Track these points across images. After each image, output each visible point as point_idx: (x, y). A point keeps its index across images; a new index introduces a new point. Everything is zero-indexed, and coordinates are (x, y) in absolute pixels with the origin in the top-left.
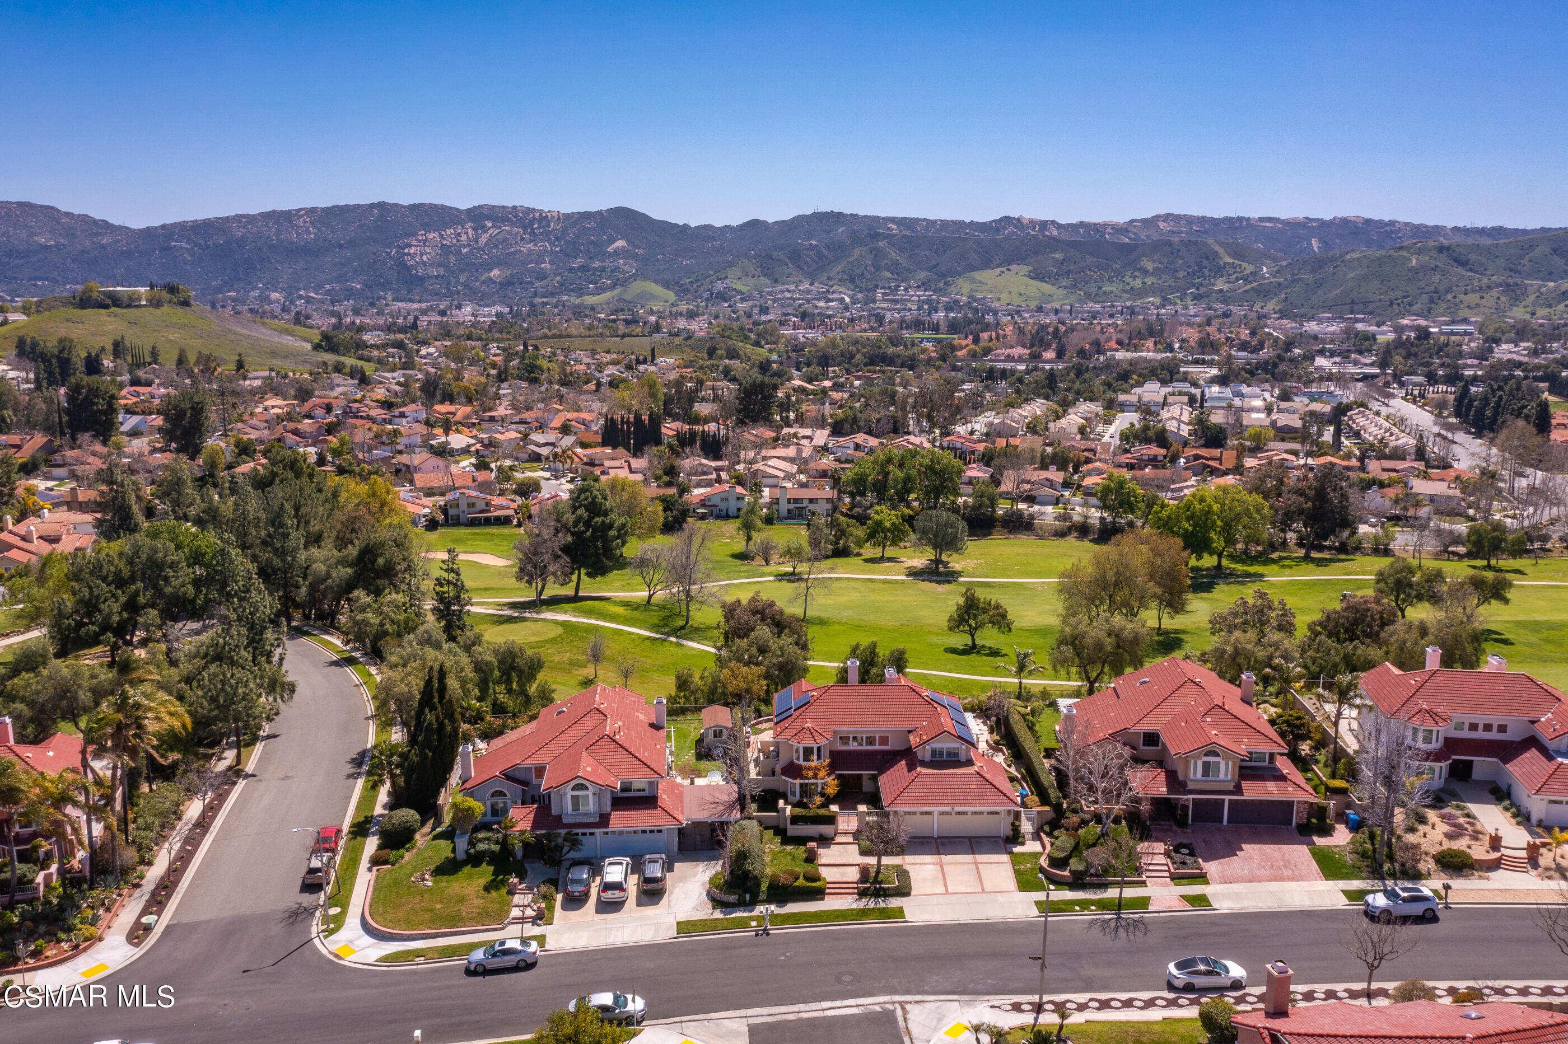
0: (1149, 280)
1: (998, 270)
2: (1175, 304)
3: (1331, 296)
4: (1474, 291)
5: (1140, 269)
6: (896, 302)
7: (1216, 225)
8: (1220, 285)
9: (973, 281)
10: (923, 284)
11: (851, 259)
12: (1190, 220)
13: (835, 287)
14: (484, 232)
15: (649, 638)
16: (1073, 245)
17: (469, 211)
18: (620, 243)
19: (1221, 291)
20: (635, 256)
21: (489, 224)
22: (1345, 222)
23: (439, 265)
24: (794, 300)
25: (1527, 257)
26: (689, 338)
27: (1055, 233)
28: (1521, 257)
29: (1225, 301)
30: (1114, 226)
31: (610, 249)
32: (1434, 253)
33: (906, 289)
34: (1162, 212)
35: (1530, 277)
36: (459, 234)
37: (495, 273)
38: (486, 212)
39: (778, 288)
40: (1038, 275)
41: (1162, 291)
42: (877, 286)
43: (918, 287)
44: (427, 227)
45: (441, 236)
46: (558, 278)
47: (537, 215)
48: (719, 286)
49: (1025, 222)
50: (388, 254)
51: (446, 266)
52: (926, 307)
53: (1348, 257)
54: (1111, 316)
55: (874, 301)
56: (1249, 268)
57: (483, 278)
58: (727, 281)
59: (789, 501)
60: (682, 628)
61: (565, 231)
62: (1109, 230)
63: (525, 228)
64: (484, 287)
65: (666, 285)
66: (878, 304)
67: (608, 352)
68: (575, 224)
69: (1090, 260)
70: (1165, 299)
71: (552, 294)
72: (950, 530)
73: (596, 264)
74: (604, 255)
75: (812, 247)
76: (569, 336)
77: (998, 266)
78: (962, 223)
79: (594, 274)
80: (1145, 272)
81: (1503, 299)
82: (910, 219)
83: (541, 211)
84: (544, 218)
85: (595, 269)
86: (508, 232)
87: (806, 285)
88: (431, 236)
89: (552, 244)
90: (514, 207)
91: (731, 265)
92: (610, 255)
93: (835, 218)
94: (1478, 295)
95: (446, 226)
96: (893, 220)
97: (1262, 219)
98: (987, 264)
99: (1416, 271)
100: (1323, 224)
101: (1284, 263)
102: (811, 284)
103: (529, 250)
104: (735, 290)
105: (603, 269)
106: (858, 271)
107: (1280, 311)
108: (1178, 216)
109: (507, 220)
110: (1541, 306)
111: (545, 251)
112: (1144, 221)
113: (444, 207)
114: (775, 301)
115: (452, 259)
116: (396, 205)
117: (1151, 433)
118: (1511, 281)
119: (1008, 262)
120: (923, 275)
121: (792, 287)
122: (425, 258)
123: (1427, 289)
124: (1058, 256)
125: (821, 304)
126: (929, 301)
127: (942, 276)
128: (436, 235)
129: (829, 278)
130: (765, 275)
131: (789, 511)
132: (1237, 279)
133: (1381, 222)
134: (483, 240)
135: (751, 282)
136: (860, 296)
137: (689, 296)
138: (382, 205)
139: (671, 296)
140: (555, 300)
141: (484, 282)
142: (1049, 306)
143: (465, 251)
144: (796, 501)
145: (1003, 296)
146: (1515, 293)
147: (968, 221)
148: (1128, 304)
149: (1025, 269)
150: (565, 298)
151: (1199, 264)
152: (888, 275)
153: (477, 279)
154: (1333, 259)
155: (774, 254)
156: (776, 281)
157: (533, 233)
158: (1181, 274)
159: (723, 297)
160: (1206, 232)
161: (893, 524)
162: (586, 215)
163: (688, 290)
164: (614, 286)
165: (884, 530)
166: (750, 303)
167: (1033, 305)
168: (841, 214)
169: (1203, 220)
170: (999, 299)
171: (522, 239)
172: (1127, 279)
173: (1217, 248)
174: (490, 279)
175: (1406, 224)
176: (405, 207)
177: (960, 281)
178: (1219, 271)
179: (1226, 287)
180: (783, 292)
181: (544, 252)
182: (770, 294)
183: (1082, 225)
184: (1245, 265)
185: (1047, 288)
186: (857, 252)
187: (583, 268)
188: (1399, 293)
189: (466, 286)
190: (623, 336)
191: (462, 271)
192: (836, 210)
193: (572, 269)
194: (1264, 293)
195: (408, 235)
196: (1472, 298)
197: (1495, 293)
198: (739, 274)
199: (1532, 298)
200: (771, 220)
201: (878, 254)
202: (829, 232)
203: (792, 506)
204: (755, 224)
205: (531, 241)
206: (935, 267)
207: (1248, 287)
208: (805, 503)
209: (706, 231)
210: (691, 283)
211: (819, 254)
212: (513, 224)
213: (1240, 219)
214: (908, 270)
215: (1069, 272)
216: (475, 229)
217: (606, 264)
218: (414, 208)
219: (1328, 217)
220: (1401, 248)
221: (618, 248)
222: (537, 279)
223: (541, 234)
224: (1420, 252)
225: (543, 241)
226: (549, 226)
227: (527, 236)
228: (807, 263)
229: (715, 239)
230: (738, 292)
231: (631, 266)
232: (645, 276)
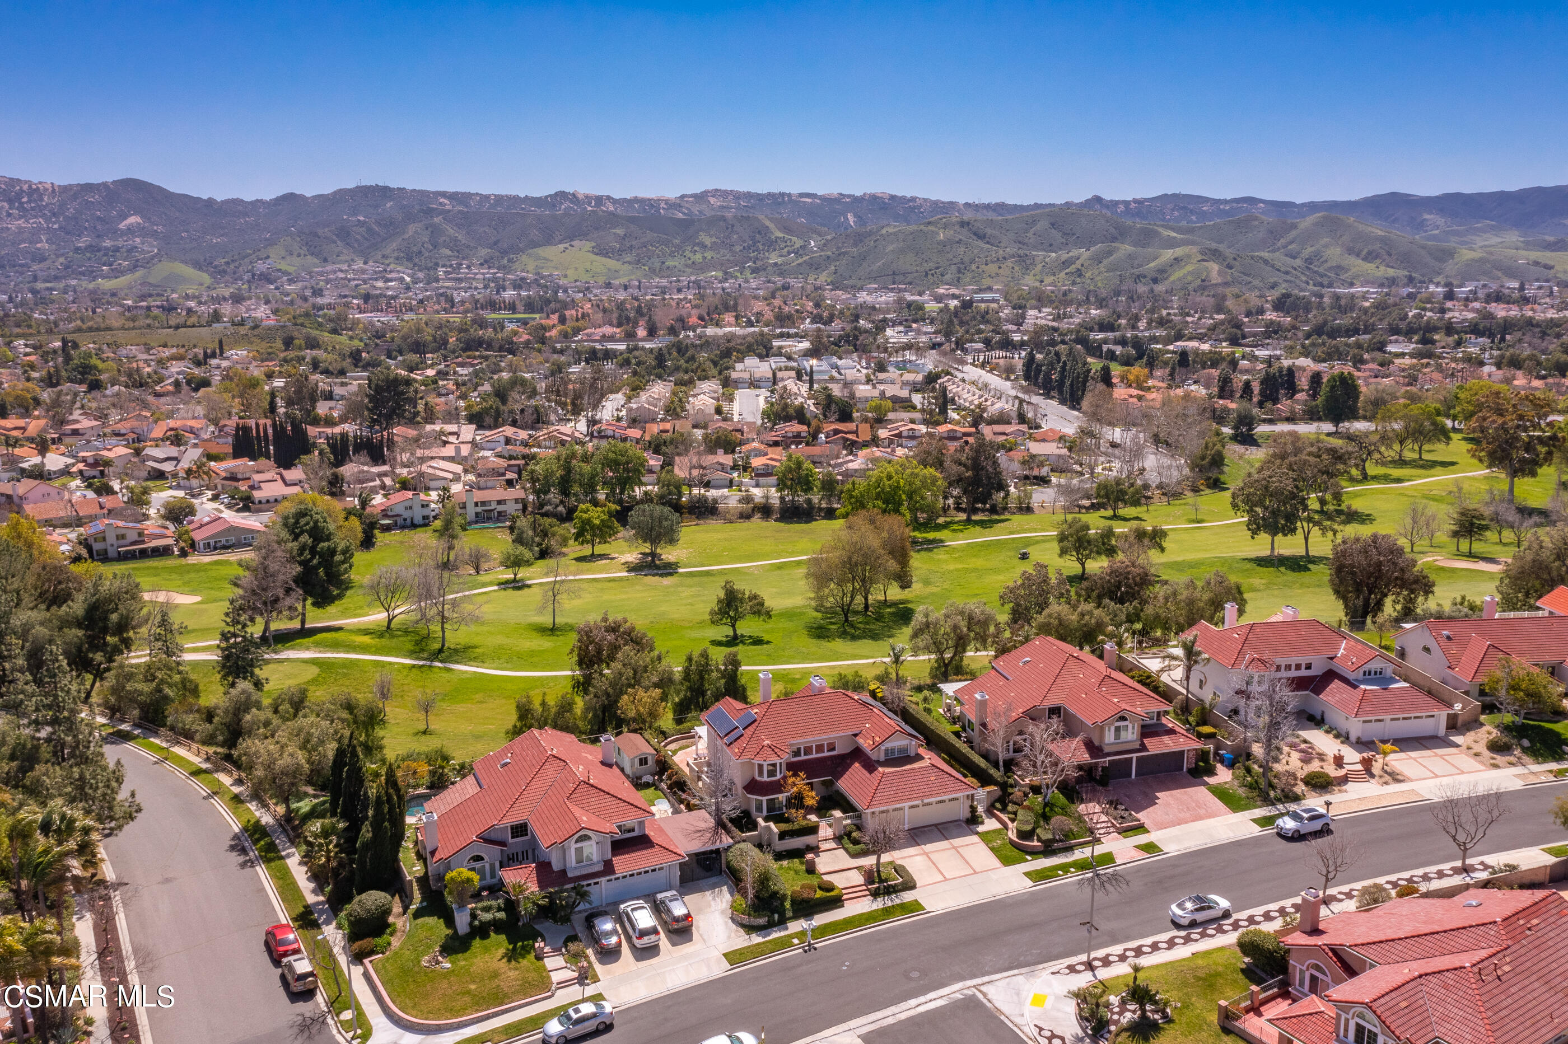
0: (709, 255)
1: (561, 246)
2: (736, 278)
3: (875, 267)
4: (993, 262)
5: (698, 244)
6: (459, 280)
7: (760, 200)
8: (774, 258)
9: (538, 258)
10: (486, 261)
11: (406, 236)
12: (737, 195)
13: (392, 266)
15: (414, 666)
16: (632, 220)
18: (133, 220)
19: (776, 264)
20: (155, 234)
22: (874, 197)
24: (349, 280)
25: (1032, 231)
26: (256, 327)
27: (611, 208)
28: (1026, 231)
29: (782, 274)
30: (667, 202)
31: (122, 226)
32: (957, 227)
33: (468, 267)
35: (1035, 248)
39: (329, 268)
40: (601, 251)
41: (722, 265)
42: (437, 264)
43: (481, 264)
46: (62, 260)
47: (25, 187)
48: (261, 267)
49: (580, 197)
52: (492, 285)
53: (884, 231)
54: (679, 291)
55: (437, 280)
56: (799, 243)
58: (268, 261)
59: (476, 504)
60: (441, 651)
61: (63, 205)
62: (663, 205)
63: (10, 201)
65: (198, 266)
66: (441, 283)
67: (165, 346)
68: (75, 197)
69: (650, 235)
70: (726, 273)
71: (56, 278)
72: (665, 523)
73: (108, 243)
74: (116, 233)
75: (360, 223)
76: (109, 329)
77: (560, 242)
78: (520, 200)
79: (106, 255)
80: (704, 246)
81: (1017, 268)
82: (463, 194)
83: (29, 183)
84: (35, 192)
85: (106, 248)
87: (359, 264)
89: (47, 220)
91: (271, 243)
92: (123, 233)
93: (384, 192)
94: (996, 265)
96: (444, 194)
97: (802, 195)
98: (548, 240)
99: (944, 244)
100: (857, 200)
101: (829, 237)
102: (365, 263)
103: (20, 228)
104: (280, 270)
105: (117, 249)
106: (415, 249)
107: (832, 283)
108: (726, 192)
110: (1047, 274)
111: (40, 229)
112: (696, 196)
114: (327, 282)
117: (791, 411)
118: (1021, 252)
119: (570, 237)
120: (484, 252)
121: (345, 267)
123: (955, 260)
124: (620, 231)
125: (380, 284)
126: (495, 280)
127: (504, 253)
129: (384, 256)
130: (312, 254)
131: (477, 514)
132: (789, 253)
133: (904, 198)
135: (297, 261)
136: (420, 275)
137: (227, 278)
139: (206, 279)
140: (62, 285)
142: (616, 282)
144: (483, 503)
145: (569, 272)
146: (1025, 262)
147: (522, 196)
148: (693, 278)
149: (588, 245)
150: (74, 282)
151: (753, 238)
152: (448, 252)
154: (870, 234)
155: (320, 232)
156: (325, 260)
157: (21, 207)
158: (738, 248)
159: (266, 278)
160: (753, 207)
161: (602, 521)
162: (88, 188)
163: (225, 272)
164: (134, 267)
165: (593, 527)
166: (300, 285)
167: (601, 281)
168: (386, 188)
169: (749, 195)
170: (566, 276)
171: (9, 215)
172: (687, 253)
173: (767, 223)
175: (925, 200)
177: (524, 258)
178: (772, 244)
179: (779, 260)
180: (335, 272)
181: (36, 231)
182: (321, 274)
183: (636, 200)
184: (794, 239)
185: (612, 263)
186: (412, 229)
187: (93, 249)
188: (932, 265)
190: (177, 327)
192: (381, 184)
193: (78, 249)
194: (815, 266)
196: (992, 268)
197: (1009, 263)
198: (283, 253)
199: (1039, 267)
200: (309, 194)
201: (435, 231)
202: (376, 207)
203: (479, 509)
204: (290, 198)
205: (20, 217)
206: (496, 243)
207: (800, 261)
208: (494, 506)
209: (236, 206)
210: (227, 263)
211: (370, 230)
213: (782, 195)
214: (468, 247)
215: (631, 248)
217: (120, 243)
220: (929, 223)
221: (131, 224)
222: (33, 261)
223: (32, 209)
224: (945, 226)
225: (35, 217)
226: (42, 200)
227: (15, 212)
228: (357, 240)
229: (246, 215)
230: (284, 273)
231: (151, 245)
232: (170, 256)
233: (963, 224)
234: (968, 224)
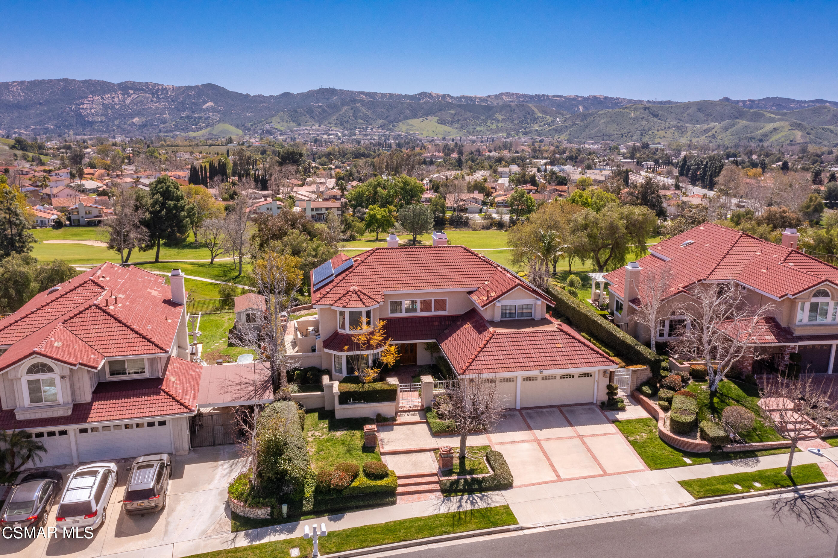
0: (500, 125)
1: (421, 119)
2: (514, 137)
3: (592, 132)
4: (662, 130)
5: (494, 119)
6: (366, 135)
7: (531, 98)
8: (536, 127)
9: (408, 125)
10: (381, 126)
11: (341, 113)
12: (519, 96)
13: (333, 128)
14: (129, 96)
16: (460, 106)
17: (119, 85)
18: (210, 104)
19: (537, 130)
20: (219, 111)
21: (132, 92)
22: (595, 98)
23: (102, 115)
24: (310, 135)
25: (686, 113)
26: (250, 146)
27: (450, 101)
28: (683, 113)
29: (539, 135)
30: (480, 98)
31: (204, 107)
32: (642, 110)
33: (372, 129)
34: (504, 92)
35: (687, 122)
36: (113, 97)
37: (136, 120)
38: (129, 85)
39: (301, 128)
40: (442, 122)
41: (507, 130)
42: (356, 127)
43: (378, 128)
44: (94, 93)
45: (103, 98)
46: (174, 123)
47: (160, 87)
48: (267, 127)
49: (434, 95)
50: (70, 108)
51: (106, 116)
52: (383, 138)
53: (600, 113)
54: (482, 142)
55: (355, 135)
56: (550, 119)
57: (129, 123)
58: (272, 124)
61: (177, 96)
62: (477, 100)
63: (153, 94)
64: (129, 128)
65: (237, 126)
66: (357, 137)
67: (201, 153)
68: (183, 92)
69: (469, 114)
70: (508, 134)
71: (170, 131)
72: (422, 217)
73: (196, 115)
74: (201, 110)
75: (319, 107)
76: (177, 146)
77: (421, 117)
78: (400, 96)
79: (195, 121)
80: (498, 121)
81: (676, 133)
82: (373, 93)
83: (162, 85)
84: (164, 90)
85: (195, 117)
86: (143, 97)
87: (316, 127)
88: (96, 98)
89: (169, 104)
90: (147, 83)
91: (273, 116)
92: (204, 110)
93: (333, 91)
94: (664, 131)
95: (105, 93)
96: (363, 93)
97: (554, 96)
98: (415, 115)
99: (633, 119)
100: (585, 99)
101: (568, 116)
102: (320, 126)
103: (156, 107)
104: (276, 129)
105: (200, 118)
106: (345, 119)
107: (568, 140)
108: (512, 94)
109: (143, 90)
110: (694, 137)
112: (496, 96)
113: (104, 82)
114: (299, 135)
115: (110, 112)
116: (75, 80)
117: (527, 178)
118: (679, 125)
119: (426, 115)
120: (380, 122)
121: (309, 128)
122: (93, 111)
123: (639, 128)
124: (453, 112)
125: (325, 136)
126: (384, 135)
127: (391, 122)
128: (99, 97)
129: (329, 123)
130: (293, 121)
132: (545, 125)
133: (612, 98)
134: (128, 101)
135: (286, 124)
136: (347, 132)
137: (251, 132)
138: (65, 80)
139: (240, 132)
140: (172, 135)
141: (129, 125)
142: (449, 137)
143: (117, 107)
145: (424, 133)
146: (681, 130)
147: (403, 94)
148: (490, 136)
149: (435, 119)
150: (178, 133)
151: (525, 117)
152: (362, 121)
153: (125, 124)
154: (591, 115)
155: (298, 110)
156: (300, 124)
157: (158, 97)
158: (516, 122)
159: (270, 133)
160: (527, 102)
162: (189, 88)
163: (250, 129)
164: (207, 126)
166: (285, 136)
167: (440, 137)
168: (334, 89)
169: (525, 96)
170: (422, 134)
171: (152, 101)
172: (488, 124)
173: (534, 108)
174: (133, 123)
175: (624, 99)
176: (80, 81)
177: (401, 124)
178: (535, 120)
179: (539, 129)
180: (304, 130)
181: (165, 109)
182: (297, 131)
183: (463, 97)
184: (548, 117)
185: (447, 128)
186: (344, 109)
187: (189, 117)
188: (626, 131)
189: (118, 127)
190: (210, 146)
191: (116, 118)
192: (331, 87)
193: (182, 117)
194: (559, 131)
195: (82, 98)
196: (661, 133)
197: (672, 130)
198: (279, 120)
199: (690, 133)
200: (295, 93)
201: (356, 111)
202: (328, 99)
204: (286, 95)
205: (157, 102)
206: (387, 117)
207: (551, 128)
209: (260, 98)
210: (252, 125)
211: (323, 110)
212: (146, 92)
213: (543, 96)
214: (373, 119)
215: (458, 120)
216: (123, 95)
217: (202, 115)
218: (85, 82)
219: (586, 95)
220: (626, 108)
221: (209, 106)
222: (161, 123)
223: (163, 98)
224: (635, 110)
225: (164, 102)
226: (167, 93)
227: (155, 99)
228: (316, 115)
229: (264, 102)
230: (278, 130)
231: (216, 116)
232: (225, 121)
233: (645, 108)
234: (649, 108)
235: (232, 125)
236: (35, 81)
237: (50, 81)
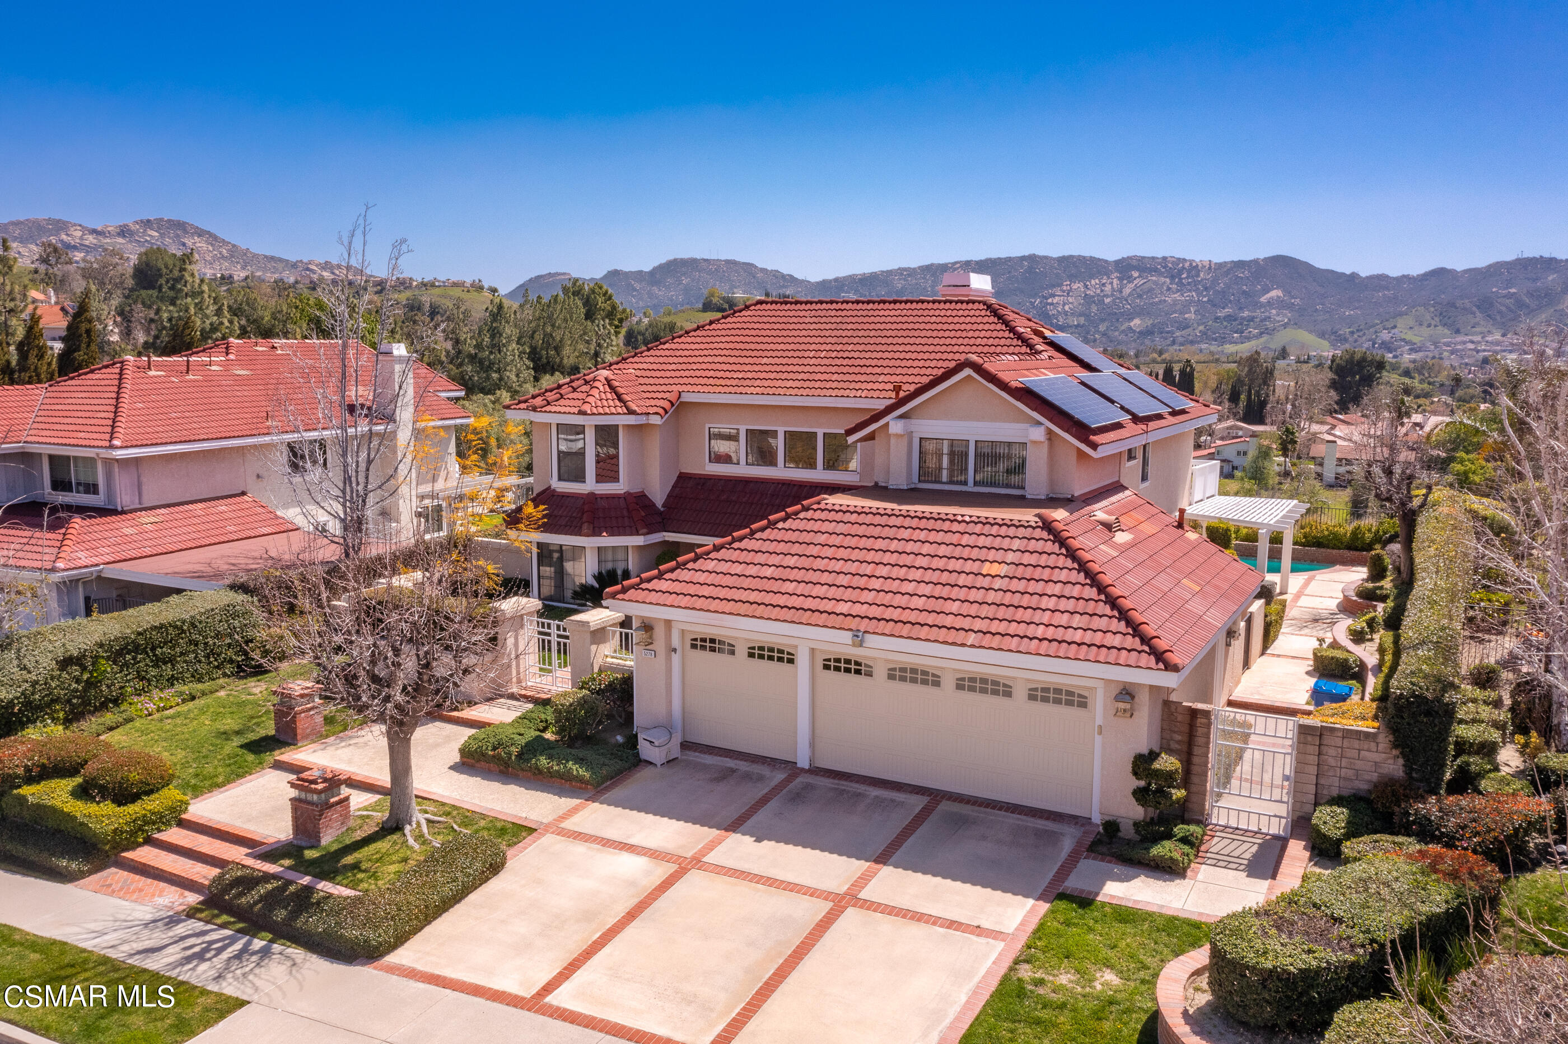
14: (1129, 282)
17: (1117, 262)
18: (1275, 293)
20: (1291, 307)
21: (1136, 274)
23: (1080, 315)
24: (1478, 352)
31: (1263, 299)
36: (1104, 285)
37: (1137, 322)
38: (1134, 263)
39: (1460, 338)
44: (1073, 278)
45: (1086, 286)
46: (1201, 328)
47: (1187, 265)
48: (1385, 336)
50: (1032, 303)
51: (1087, 316)
57: (1123, 328)
58: (1396, 331)
61: (1215, 281)
63: (1172, 277)
64: (1122, 337)
65: (1322, 335)
68: (1227, 273)
71: (1192, 343)
73: (1246, 314)
74: (1256, 305)
75: (1510, 296)
79: (1241, 324)
83: (1191, 261)
84: (1194, 269)
85: (1243, 318)
86: (1155, 283)
87: (1497, 336)
88: (1075, 286)
89: (1199, 294)
90: (1165, 258)
91: (1401, 314)
92: (1262, 305)
93: (1545, 264)
95: (1092, 277)
102: (1504, 335)
103: (1175, 301)
104: (1404, 340)
105: (1252, 319)
109: (1156, 270)
111: (1191, 302)
113: (1092, 259)
114: (1452, 352)
115: (1094, 308)
116: (1046, 257)
121: (1478, 338)
122: (1067, 308)
128: (1081, 285)
129: (1527, 329)
130: (1445, 325)
134: (1127, 291)
135: (1426, 331)
137: (1347, 345)
138: (1032, 258)
139: (1325, 345)
141: (1123, 331)
143: (1107, 300)
153: (1116, 329)
155: (1459, 302)
156: (1458, 331)
157: (1180, 283)
162: (1240, 264)
163: (1346, 340)
164: (1262, 334)
166: (1424, 354)
168: (1552, 260)
171: (1169, 289)
174: (1130, 328)
176: (1054, 259)
180: (1464, 343)
181: (1189, 303)
182: (1448, 344)
187: (1229, 318)
189: (1104, 334)
191: (1103, 320)
192: (1546, 255)
193: (1217, 318)
195: (1053, 286)
198: (1411, 323)
200: (1460, 268)
202: (1535, 280)
204: (1440, 273)
205: (1178, 291)
209: (1380, 281)
210: (1352, 333)
211: (1518, 302)
212: (1161, 274)
216: (1121, 279)
217: (1257, 314)
218: (1064, 260)
221: (1272, 298)
222: (1178, 329)
223: (1189, 284)
225: (1190, 291)
226: (1198, 276)
227: (1174, 286)
228: (1500, 312)
229: (1387, 289)
230: (1407, 342)
231: (1285, 315)
232: (1297, 325)
235: (1310, 332)
236: (987, 260)
237: (1009, 259)
